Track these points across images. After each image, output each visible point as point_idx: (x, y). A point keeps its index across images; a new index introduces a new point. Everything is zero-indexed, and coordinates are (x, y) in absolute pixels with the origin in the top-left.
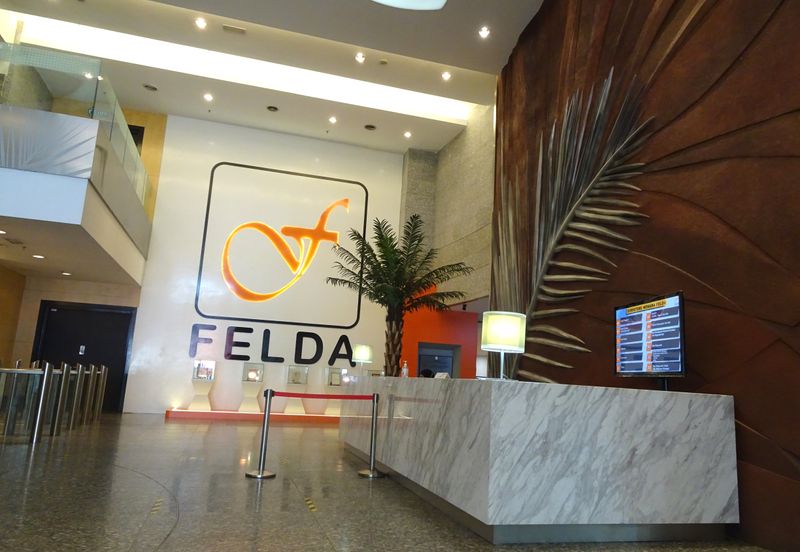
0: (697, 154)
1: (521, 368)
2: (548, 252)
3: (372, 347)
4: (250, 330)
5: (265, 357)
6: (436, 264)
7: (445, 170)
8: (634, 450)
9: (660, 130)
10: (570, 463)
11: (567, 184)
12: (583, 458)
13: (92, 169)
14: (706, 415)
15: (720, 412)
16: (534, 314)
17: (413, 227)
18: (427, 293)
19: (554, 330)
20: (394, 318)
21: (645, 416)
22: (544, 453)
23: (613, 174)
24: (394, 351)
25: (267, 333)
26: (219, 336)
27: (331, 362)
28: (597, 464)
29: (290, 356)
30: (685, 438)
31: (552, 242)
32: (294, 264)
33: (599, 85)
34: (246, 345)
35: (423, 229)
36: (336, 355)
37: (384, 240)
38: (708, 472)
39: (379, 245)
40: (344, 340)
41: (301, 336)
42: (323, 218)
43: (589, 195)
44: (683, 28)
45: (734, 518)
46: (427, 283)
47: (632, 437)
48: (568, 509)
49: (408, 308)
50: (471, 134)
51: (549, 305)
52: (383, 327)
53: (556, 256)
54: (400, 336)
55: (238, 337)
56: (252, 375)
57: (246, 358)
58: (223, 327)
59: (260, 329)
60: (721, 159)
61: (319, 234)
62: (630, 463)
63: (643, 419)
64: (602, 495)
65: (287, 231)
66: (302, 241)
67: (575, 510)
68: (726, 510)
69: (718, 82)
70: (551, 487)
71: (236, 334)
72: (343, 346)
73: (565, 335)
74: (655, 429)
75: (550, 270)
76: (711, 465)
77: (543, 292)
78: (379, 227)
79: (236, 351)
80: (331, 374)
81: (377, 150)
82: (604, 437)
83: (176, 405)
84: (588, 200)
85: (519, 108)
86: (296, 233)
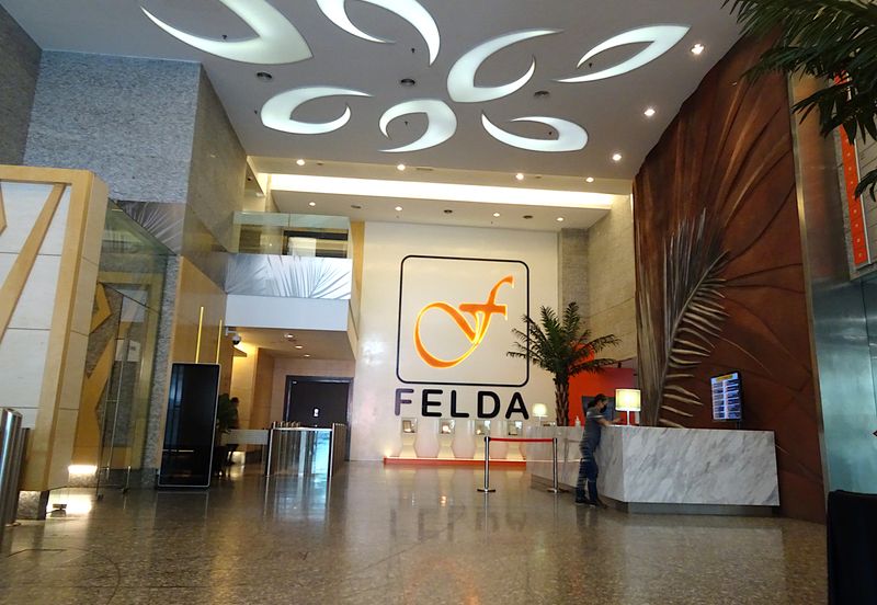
0: (751, 280)
1: (662, 417)
2: (674, 332)
3: (546, 405)
4: (440, 392)
5: (454, 414)
6: (592, 338)
7: (594, 246)
8: (709, 463)
9: (734, 259)
10: (669, 471)
11: (682, 282)
12: (677, 467)
13: (351, 293)
14: (756, 443)
15: (765, 441)
16: (668, 376)
17: (571, 311)
18: (586, 360)
19: (681, 389)
20: (560, 381)
21: (715, 444)
22: (654, 465)
23: (709, 283)
24: (563, 407)
25: (454, 393)
26: (417, 398)
27: (508, 416)
28: (686, 471)
29: (473, 411)
30: (742, 456)
31: (676, 325)
32: (472, 335)
33: (698, 219)
34: (438, 404)
35: (579, 312)
36: (511, 410)
37: (548, 322)
38: (758, 475)
39: (545, 326)
40: (517, 396)
41: (481, 394)
42: (493, 293)
43: (696, 295)
44: (743, 192)
45: (776, 502)
46: (584, 352)
47: (707, 456)
48: (670, 494)
49: (572, 374)
50: (615, 217)
51: (678, 371)
52: (553, 388)
53: (678, 335)
54: (567, 395)
55: (431, 398)
56: (445, 429)
57: (439, 415)
58: (419, 390)
59: (448, 390)
60: (764, 286)
61: (490, 308)
62: (706, 471)
63: (714, 446)
64: (690, 487)
65: (464, 308)
66: (477, 314)
67: (674, 495)
68: (771, 497)
69: (760, 237)
70: (659, 484)
71: (429, 395)
72: (517, 402)
73: (687, 393)
74: (722, 452)
75: (676, 345)
76: (760, 471)
77: (673, 362)
78: (545, 312)
79: (430, 409)
80: (509, 425)
81: (534, 231)
82: (690, 455)
83: (388, 454)
84: (696, 298)
85: (649, 214)
86: (472, 308)
